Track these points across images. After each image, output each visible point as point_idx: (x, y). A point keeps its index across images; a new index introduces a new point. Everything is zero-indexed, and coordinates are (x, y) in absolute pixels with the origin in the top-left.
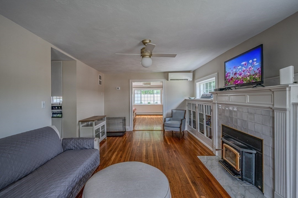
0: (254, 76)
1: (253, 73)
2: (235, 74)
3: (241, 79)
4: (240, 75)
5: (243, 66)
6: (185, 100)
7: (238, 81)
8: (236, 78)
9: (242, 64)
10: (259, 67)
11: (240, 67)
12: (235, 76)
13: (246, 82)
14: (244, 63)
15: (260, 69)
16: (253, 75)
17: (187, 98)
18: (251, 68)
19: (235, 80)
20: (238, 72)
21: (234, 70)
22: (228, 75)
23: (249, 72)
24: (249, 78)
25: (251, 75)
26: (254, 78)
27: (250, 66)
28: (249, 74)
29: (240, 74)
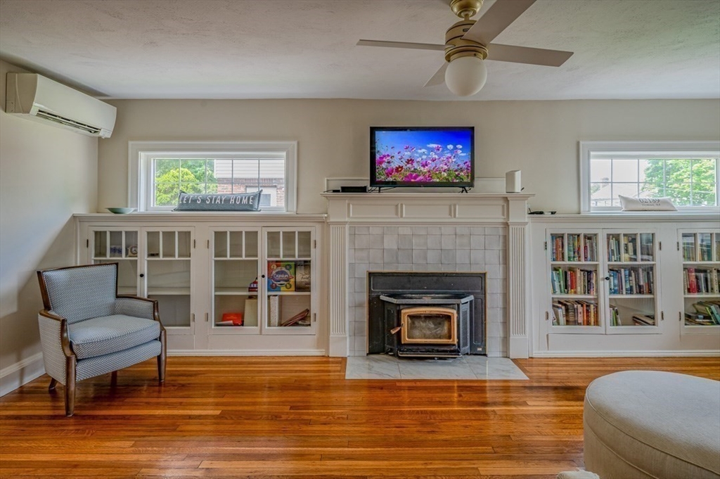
0: (457, 173)
1: (456, 167)
2: (410, 161)
3: (427, 174)
4: (423, 166)
5: (432, 150)
6: (74, 217)
7: (417, 176)
8: (413, 169)
9: (428, 146)
10: (468, 160)
11: (423, 150)
12: (409, 165)
13: (438, 180)
14: (434, 146)
15: (469, 164)
16: (456, 171)
17: (81, 210)
18: (450, 158)
19: (408, 173)
20: (419, 159)
21: (406, 153)
22: (384, 159)
23: (446, 164)
24: (446, 174)
25: (451, 169)
26: (457, 176)
27: (449, 155)
28: (446, 167)
29: (424, 163)
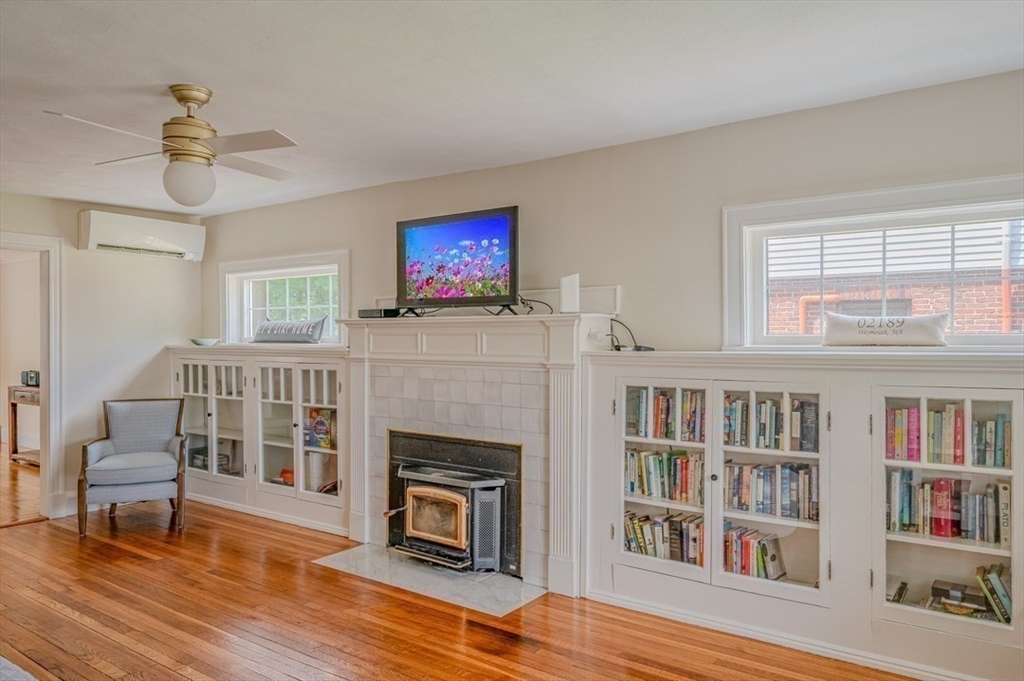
0: (493, 282)
1: (492, 274)
2: (441, 268)
3: (460, 286)
4: (455, 274)
5: (463, 249)
6: (167, 349)
7: (449, 289)
8: (444, 280)
9: (461, 244)
10: (507, 261)
11: (455, 251)
12: (440, 275)
13: (471, 295)
14: (467, 243)
15: (507, 267)
16: (492, 279)
18: (485, 259)
19: (439, 286)
20: (451, 265)
21: (437, 257)
22: (415, 268)
23: (480, 270)
24: (480, 285)
25: (486, 276)
26: (493, 286)
27: (484, 256)
28: (480, 274)
29: (456, 270)
